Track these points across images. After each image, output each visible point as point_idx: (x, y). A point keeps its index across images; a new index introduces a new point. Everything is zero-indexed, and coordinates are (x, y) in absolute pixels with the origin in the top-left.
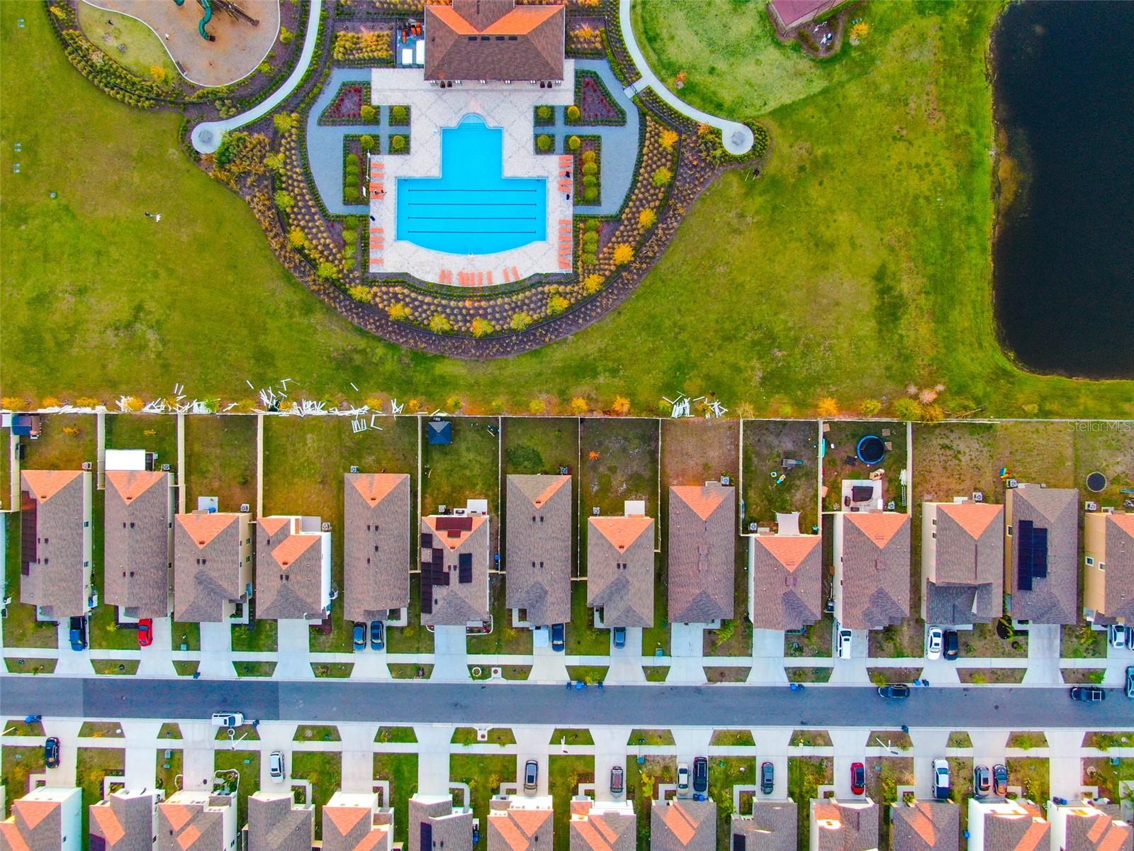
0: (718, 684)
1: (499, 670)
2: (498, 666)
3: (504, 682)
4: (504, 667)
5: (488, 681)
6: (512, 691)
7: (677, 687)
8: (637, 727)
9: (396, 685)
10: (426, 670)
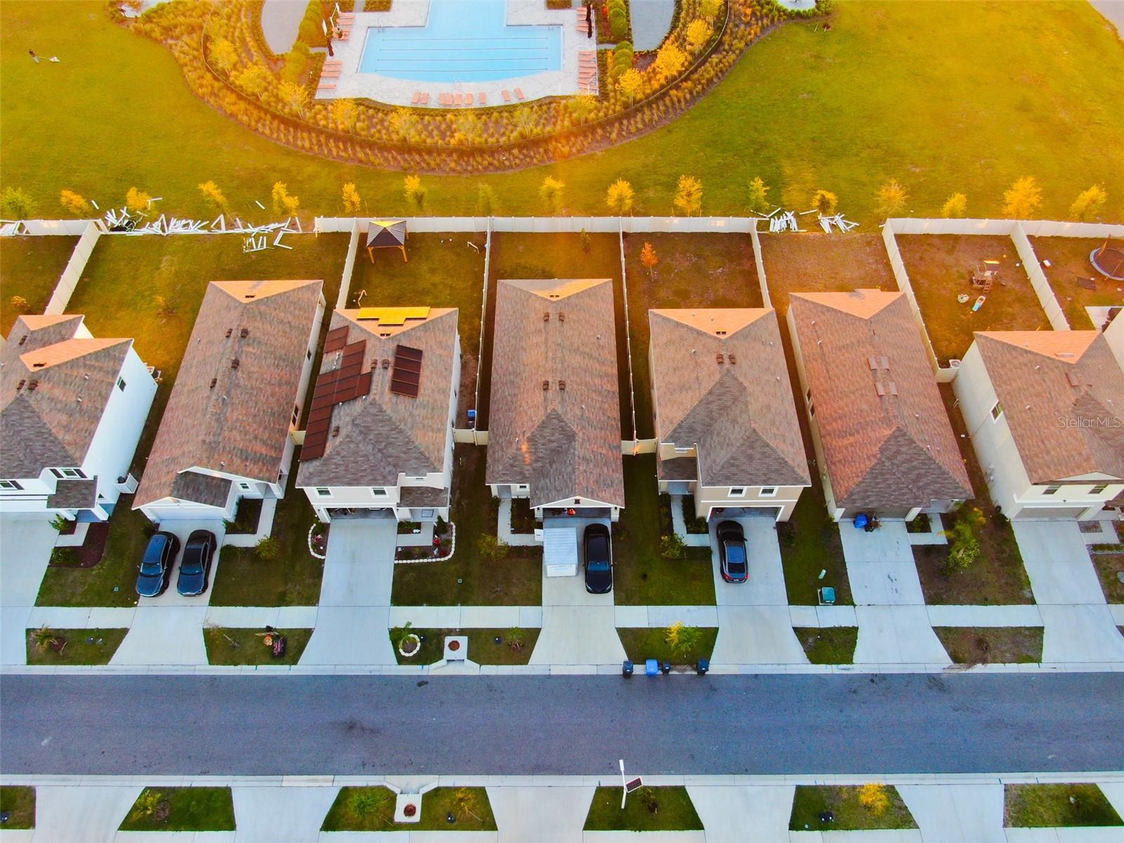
0: (979, 669)
1: (463, 641)
2: (462, 632)
3: (472, 669)
4: (475, 635)
5: (435, 669)
6: (490, 689)
7: (884, 677)
8: (808, 780)
9: (213, 679)
10: (292, 643)
